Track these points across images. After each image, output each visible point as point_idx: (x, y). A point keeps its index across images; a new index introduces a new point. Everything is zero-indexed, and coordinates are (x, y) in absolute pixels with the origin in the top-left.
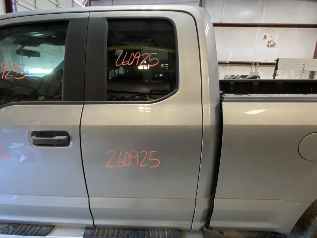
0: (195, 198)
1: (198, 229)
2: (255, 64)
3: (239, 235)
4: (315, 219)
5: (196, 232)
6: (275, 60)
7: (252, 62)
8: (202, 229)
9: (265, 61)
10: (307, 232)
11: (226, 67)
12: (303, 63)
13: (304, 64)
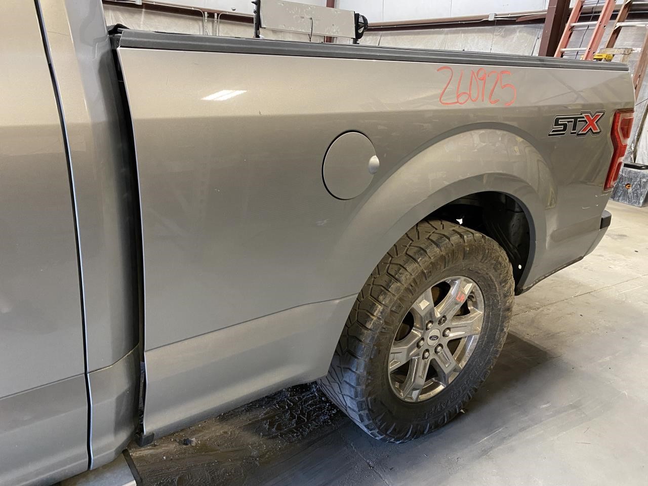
0: (84, 372)
1: (113, 456)
2: (211, 15)
3: (226, 430)
4: (367, 329)
5: (108, 466)
6: (253, 2)
7: (204, 11)
8: (124, 452)
9: (232, 11)
10: (356, 359)
11: (136, 16)
12: (310, 17)
13: (311, 19)
